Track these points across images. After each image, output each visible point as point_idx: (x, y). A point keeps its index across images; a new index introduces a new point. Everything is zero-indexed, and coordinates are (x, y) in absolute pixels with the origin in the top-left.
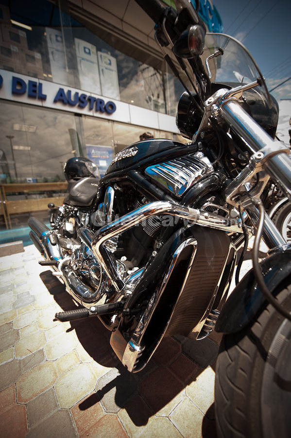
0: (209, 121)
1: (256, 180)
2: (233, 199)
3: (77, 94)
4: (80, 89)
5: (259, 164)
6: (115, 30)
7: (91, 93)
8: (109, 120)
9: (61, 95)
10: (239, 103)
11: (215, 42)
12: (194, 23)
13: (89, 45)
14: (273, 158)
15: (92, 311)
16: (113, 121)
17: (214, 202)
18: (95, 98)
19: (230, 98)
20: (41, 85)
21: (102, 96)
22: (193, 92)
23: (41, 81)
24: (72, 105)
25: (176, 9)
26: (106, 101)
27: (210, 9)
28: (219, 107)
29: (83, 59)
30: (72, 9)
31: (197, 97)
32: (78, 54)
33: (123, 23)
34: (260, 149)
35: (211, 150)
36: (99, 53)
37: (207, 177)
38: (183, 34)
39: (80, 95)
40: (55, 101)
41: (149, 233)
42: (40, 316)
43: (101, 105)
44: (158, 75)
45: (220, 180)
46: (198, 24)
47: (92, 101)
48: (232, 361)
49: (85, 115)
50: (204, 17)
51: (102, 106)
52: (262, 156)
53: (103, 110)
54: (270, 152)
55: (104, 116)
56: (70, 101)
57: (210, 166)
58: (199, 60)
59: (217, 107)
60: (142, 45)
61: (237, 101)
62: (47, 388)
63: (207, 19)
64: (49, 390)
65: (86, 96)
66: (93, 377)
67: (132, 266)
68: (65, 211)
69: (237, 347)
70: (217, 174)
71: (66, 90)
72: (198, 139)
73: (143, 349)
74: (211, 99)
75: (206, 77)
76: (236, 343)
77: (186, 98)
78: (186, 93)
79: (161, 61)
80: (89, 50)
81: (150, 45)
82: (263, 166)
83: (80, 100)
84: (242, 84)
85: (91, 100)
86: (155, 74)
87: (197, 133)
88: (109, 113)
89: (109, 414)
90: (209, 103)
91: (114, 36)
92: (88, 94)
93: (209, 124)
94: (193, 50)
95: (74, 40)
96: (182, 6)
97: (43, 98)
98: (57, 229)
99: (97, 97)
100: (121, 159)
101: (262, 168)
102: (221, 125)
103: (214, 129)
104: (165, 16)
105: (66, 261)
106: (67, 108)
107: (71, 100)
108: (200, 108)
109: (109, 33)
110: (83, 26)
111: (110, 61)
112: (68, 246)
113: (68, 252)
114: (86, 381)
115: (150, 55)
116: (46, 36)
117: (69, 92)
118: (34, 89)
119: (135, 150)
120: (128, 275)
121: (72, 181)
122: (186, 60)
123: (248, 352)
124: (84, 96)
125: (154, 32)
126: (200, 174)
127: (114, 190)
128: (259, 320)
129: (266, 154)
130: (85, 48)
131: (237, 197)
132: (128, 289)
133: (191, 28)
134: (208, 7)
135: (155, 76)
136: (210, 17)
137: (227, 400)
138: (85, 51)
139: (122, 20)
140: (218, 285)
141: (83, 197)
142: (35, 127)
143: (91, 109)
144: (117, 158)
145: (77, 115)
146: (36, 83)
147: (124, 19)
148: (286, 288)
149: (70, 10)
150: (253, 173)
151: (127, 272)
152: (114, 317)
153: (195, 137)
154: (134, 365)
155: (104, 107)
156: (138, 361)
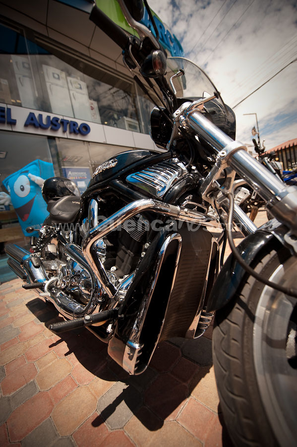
0: (179, 131)
1: (224, 176)
2: (208, 195)
3: (48, 117)
4: (52, 113)
5: (224, 161)
6: (82, 57)
7: (63, 116)
8: (84, 141)
9: (32, 119)
10: (202, 113)
11: (179, 66)
12: (156, 49)
13: (58, 71)
14: (235, 155)
15: (86, 320)
16: (89, 142)
17: (192, 200)
18: (68, 121)
19: (194, 109)
20: (9, 110)
21: (75, 118)
22: (163, 107)
23: (9, 106)
24: (44, 128)
25: (139, 38)
26: (79, 123)
27: (170, 38)
28: (185, 118)
29: (52, 84)
30: (38, 38)
31: (166, 111)
32: (47, 80)
33: (91, 50)
34: (223, 148)
35: (184, 156)
36: (69, 79)
37: (183, 178)
38: (147, 58)
39: (51, 118)
40: (26, 125)
41: (137, 238)
42: (27, 348)
43: (74, 127)
44: (128, 97)
45: (194, 180)
46: (160, 49)
47: (65, 123)
48: (225, 334)
49: (59, 138)
50: (166, 44)
51: (76, 128)
52: (225, 154)
53: (77, 132)
54: (231, 150)
55: (79, 137)
56: (42, 125)
57: (184, 168)
58: (164, 80)
59: (184, 118)
60: (111, 70)
61: (200, 112)
62: (43, 420)
63: (169, 46)
64: (46, 421)
65: (59, 119)
66: (93, 397)
67: (122, 274)
68: (47, 231)
69: (227, 321)
70: (191, 175)
71: (37, 113)
72: (171, 147)
73: (142, 346)
74: (178, 111)
75: (172, 93)
76: (225, 317)
77: (156, 113)
78: (156, 108)
79: (130, 84)
80: (58, 75)
81: (118, 69)
82: (228, 162)
83: (52, 123)
84: (203, 98)
85: (63, 122)
86: (126, 96)
87: (170, 142)
88: (84, 134)
89: (115, 431)
90: (177, 115)
91: (82, 62)
92: (60, 117)
93: (179, 133)
94: (158, 71)
95: (42, 66)
96: (144, 35)
97: (13, 123)
98: (39, 251)
99: (70, 119)
100: (101, 171)
101: (227, 164)
102: (190, 134)
103: (184, 138)
104: (130, 44)
105: (53, 282)
106: (40, 132)
107: (42, 123)
108: (170, 120)
109: (77, 60)
110: (51, 54)
111: (80, 85)
112: (53, 268)
113: (53, 273)
114: (86, 403)
115: (119, 79)
116: (12, 63)
117: (41, 116)
118: (2, 114)
119: (115, 162)
120: (119, 282)
121: (52, 201)
122: (152, 80)
123: (237, 323)
124: (56, 119)
125: (122, 56)
126: (177, 177)
127: (98, 202)
128: (243, 293)
129: (228, 152)
130: (53, 74)
131: (211, 193)
132: (121, 294)
133: (154, 53)
134: (169, 36)
135: (126, 98)
136: (172, 45)
137: (226, 371)
138: (54, 77)
139: (89, 48)
140: (207, 279)
141: (65, 215)
142: (5, 153)
143: (64, 131)
144: (98, 171)
145: (50, 138)
146: (4, 108)
147: (91, 47)
148: (261, 262)
149: (36, 39)
150: (221, 170)
151: (118, 281)
152: (110, 326)
153: (168, 146)
154: (135, 367)
155: (77, 129)
156: (138, 361)
